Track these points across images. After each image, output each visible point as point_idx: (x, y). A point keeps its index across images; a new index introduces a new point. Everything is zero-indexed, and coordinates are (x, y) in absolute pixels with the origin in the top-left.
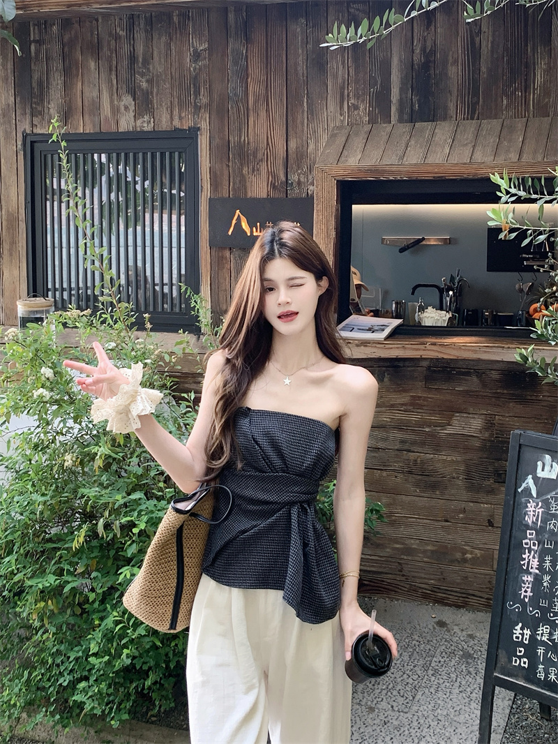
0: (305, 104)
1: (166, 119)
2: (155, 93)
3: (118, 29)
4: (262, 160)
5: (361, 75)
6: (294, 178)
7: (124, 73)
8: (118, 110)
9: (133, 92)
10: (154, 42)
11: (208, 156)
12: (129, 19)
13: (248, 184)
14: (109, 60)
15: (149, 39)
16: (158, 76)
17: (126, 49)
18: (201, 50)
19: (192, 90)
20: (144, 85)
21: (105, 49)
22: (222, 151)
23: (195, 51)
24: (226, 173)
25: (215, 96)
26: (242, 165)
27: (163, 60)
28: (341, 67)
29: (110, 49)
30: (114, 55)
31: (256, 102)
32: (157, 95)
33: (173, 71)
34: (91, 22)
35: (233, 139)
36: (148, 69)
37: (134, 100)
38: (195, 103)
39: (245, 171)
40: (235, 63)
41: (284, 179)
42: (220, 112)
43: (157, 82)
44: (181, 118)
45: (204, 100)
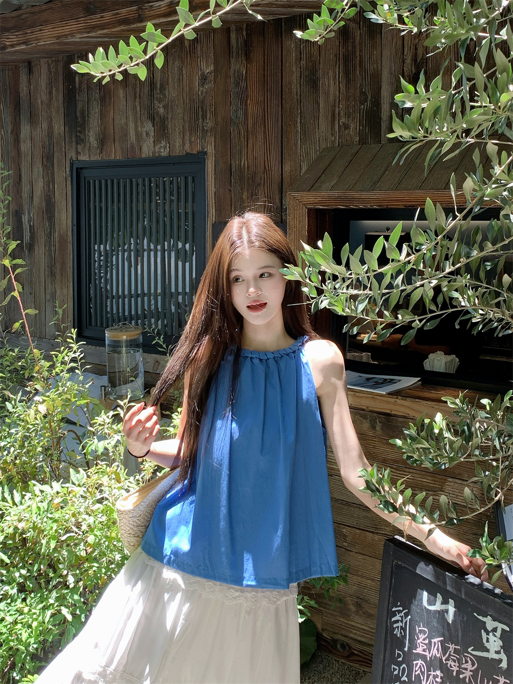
0: (299, 124)
1: (179, 144)
4: (259, 185)
5: (352, 91)
7: (145, 99)
8: (141, 135)
9: (152, 118)
10: (170, 67)
11: (214, 180)
16: (172, 101)
18: (208, 73)
19: (200, 114)
20: (161, 110)
22: (225, 175)
23: (203, 74)
24: (228, 197)
25: (220, 119)
26: (242, 189)
27: (176, 85)
28: (332, 82)
32: (172, 119)
33: (185, 95)
35: (235, 163)
36: (164, 95)
37: (153, 126)
38: (203, 127)
39: (245, 195)
40: (237, 84)
41: (279, 205)
42: (224, 137)
43: (172, 108)
44: (191, 142)
45: (209, 124)
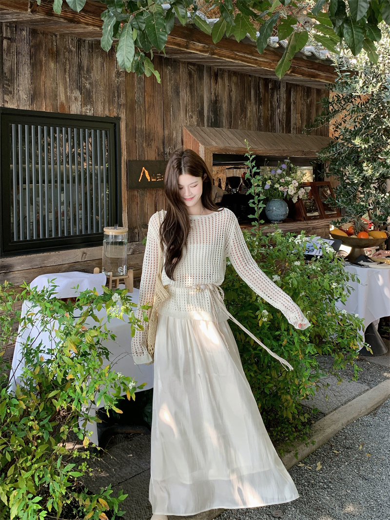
0: (171, 112)
1: (100, 109)
2: (94, 93)
3: (71, 46)
4: (152, 139)
5: (193, 101)
6: (167, 150)
7: (74, 75)
8: (70, 98)
9: (80, 90)
10: (94, 60)
11: (125, 135)
12: (78, 41)
13: (146, 153)
14: (64, 64)
15: (91, 57)
16: (96, 82)
17: (76, 60)
18: (121, 71)
19: (116, 94)
20: (88, 86)
21: (62, 57)
22: (132, 132)
23: (118, 71)
24: (134, 145)
25: (129, 100)
26: (143, 141)
27: (99, 72)
28: (185, 95)
29: (65, 58)
30: (68, 62)
31: (149, 108)
32: (96, 93)
33: (105, 80)
34: (52, 36)
35: (138, 126)
36: (90, 76)
37: (81, 94)
38: (118, 102)
39: (144, 144)
40: (139, 83)
41: (163, 151)
42: (131, 109)
43: (96, 85)
44: (109, 110)
45: (122, 100)
